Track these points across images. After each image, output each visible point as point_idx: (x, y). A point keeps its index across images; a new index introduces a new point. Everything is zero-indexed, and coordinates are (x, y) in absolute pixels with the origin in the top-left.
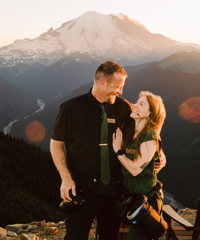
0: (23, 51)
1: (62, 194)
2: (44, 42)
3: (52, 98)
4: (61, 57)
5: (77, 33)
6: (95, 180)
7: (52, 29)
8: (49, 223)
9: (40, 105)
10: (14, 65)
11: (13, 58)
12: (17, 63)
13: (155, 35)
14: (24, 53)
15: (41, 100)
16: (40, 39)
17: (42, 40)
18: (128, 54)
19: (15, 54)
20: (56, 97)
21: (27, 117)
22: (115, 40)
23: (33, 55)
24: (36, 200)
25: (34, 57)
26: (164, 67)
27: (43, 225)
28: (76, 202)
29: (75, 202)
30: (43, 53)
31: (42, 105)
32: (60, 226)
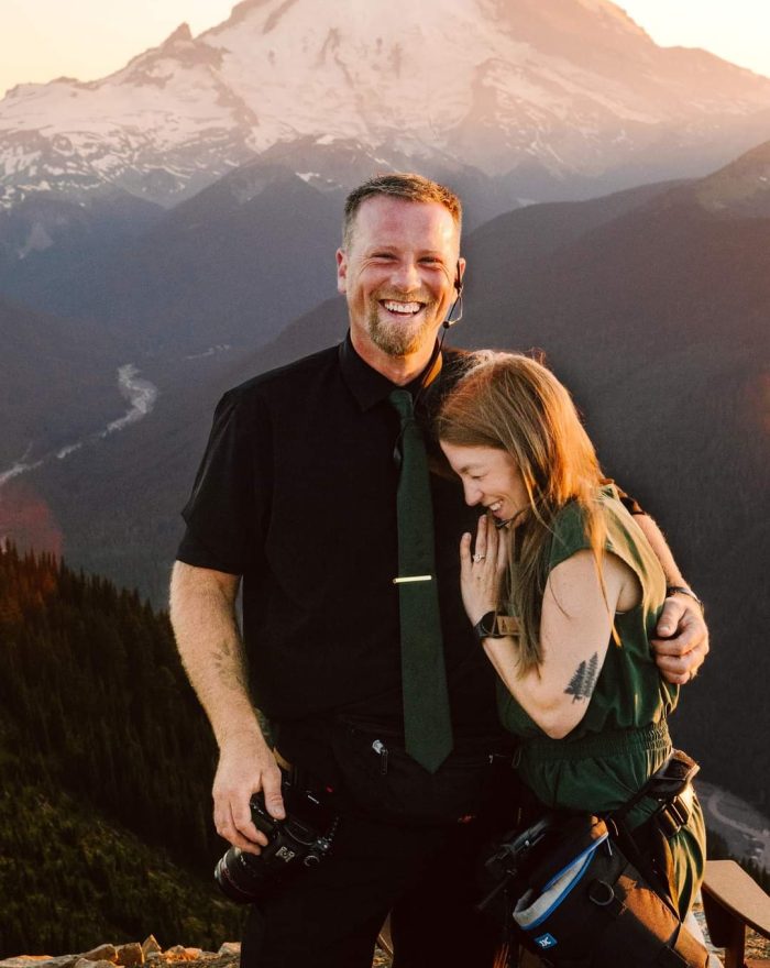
0: (51, 140)
1: (220, 816)
2: (148, 93)
3: (190, 358)
4: (229, 166)
5: (305, 49)
6: (378, 746)
7: (183, 30)
8: (175, 949)
9: (133, 391)
10: (8, 206)
11: (4, 173)
12: (23, 196)
13: (678, 52)
14: (54, 148)
15: (136, 371)
16: (128, 80)
17: (140, 85)
18: (549, 147)
19: (11, 150)
20: (206, 354)
21: (69, 450)
22: (487, 82)
23: (98, 156)
24: (117, 843)
25: (101, 165)
26: (719, 206)
27: (149, 961)
28: (289, 849)
29: (284, 849)
30: (142, 146)
31: (139, 394)
32: (227, 963)
